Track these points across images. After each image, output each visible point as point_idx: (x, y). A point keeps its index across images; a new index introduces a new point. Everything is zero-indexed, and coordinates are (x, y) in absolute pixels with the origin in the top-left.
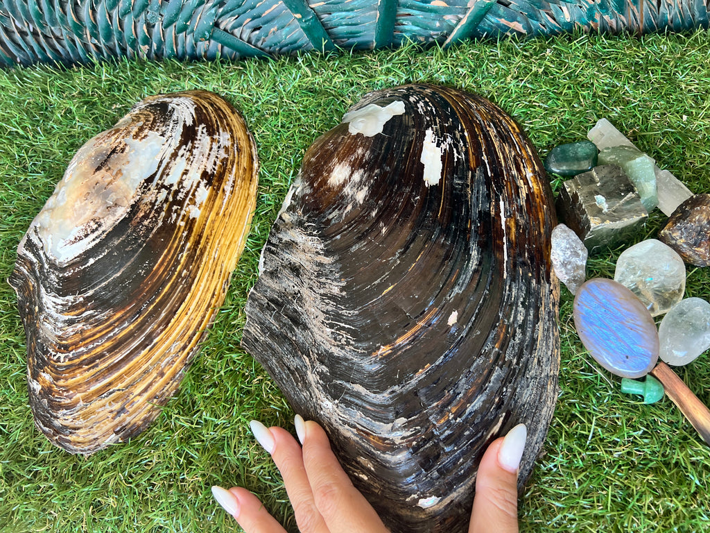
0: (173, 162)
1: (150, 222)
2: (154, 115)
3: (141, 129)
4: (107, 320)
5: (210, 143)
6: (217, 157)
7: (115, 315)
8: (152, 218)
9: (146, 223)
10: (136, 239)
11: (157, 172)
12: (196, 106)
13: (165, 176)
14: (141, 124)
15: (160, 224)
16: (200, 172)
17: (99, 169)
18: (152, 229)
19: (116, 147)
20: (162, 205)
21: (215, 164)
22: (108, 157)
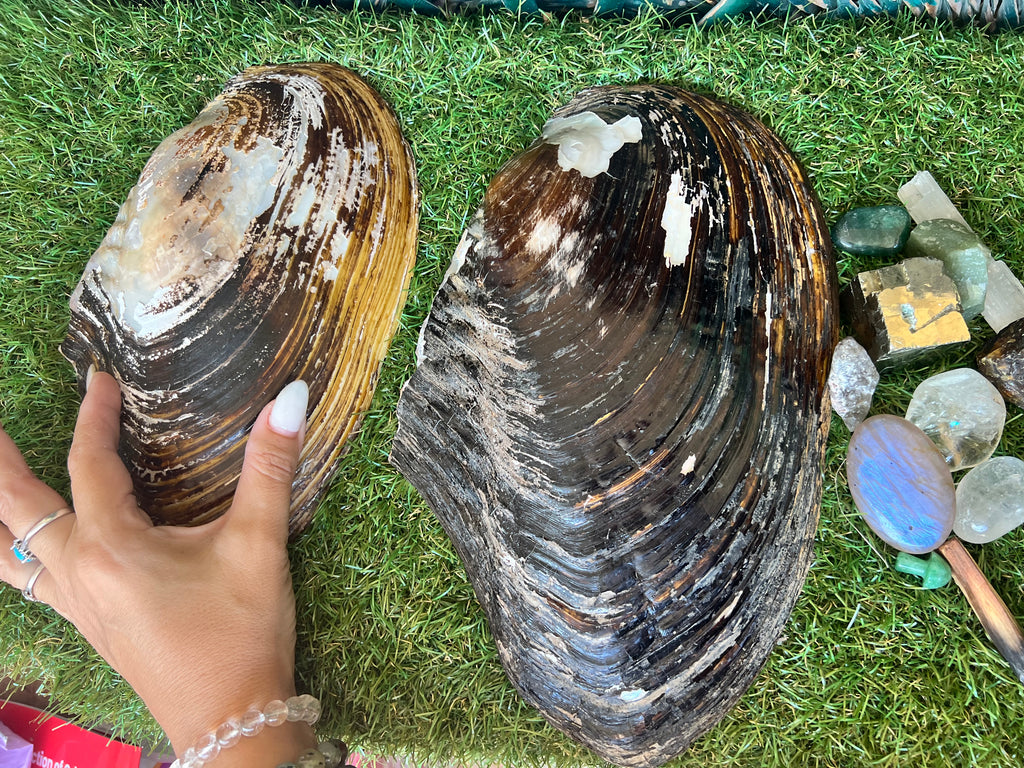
0: (296, 191)
1: (267, 287)
2: (263, 105)
3: (246, 131)
4: (212, 428)
5: (349, 161)
6: (360, 185)
7: (222, 421)
8: (270, 281)
9: (262, 287)
10: (249, 313)
11: (274, 206)
12: (325, 94)
13: (285, 214)
14: (244, 120)
15: (283, 289)
16: (337, 208)
17: (188, 197)
18: (271, 297)
19: (211, 161)
20: (284, 260)
21: (357, 196)
22: (201, 178)
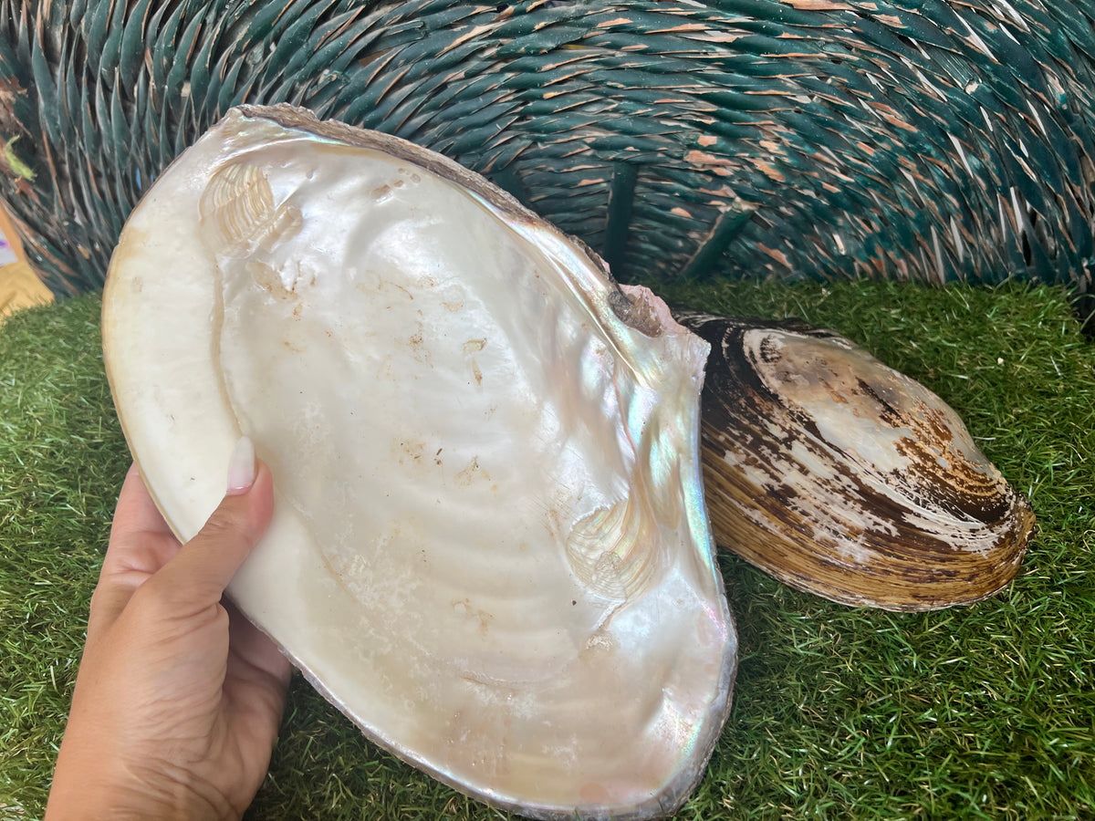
0: (831, 463)
1: (741, 405)
2: (964, 493)
3: (925, 457)
5: (850, 524)
6: (816, 521)
8: (746, 409)
9: (742, 401)
11: (823, 441)
12: (956, 549)
13: (810, 446)
14: (945, 465)
15: (733, 415)
16: (797, 489)
17: (862, 384)
18: (729, 405)
19: (898, 415)
20: (760, 426)
21: (804, 513)
22: (881, 401)
